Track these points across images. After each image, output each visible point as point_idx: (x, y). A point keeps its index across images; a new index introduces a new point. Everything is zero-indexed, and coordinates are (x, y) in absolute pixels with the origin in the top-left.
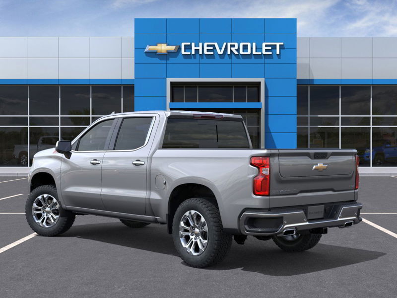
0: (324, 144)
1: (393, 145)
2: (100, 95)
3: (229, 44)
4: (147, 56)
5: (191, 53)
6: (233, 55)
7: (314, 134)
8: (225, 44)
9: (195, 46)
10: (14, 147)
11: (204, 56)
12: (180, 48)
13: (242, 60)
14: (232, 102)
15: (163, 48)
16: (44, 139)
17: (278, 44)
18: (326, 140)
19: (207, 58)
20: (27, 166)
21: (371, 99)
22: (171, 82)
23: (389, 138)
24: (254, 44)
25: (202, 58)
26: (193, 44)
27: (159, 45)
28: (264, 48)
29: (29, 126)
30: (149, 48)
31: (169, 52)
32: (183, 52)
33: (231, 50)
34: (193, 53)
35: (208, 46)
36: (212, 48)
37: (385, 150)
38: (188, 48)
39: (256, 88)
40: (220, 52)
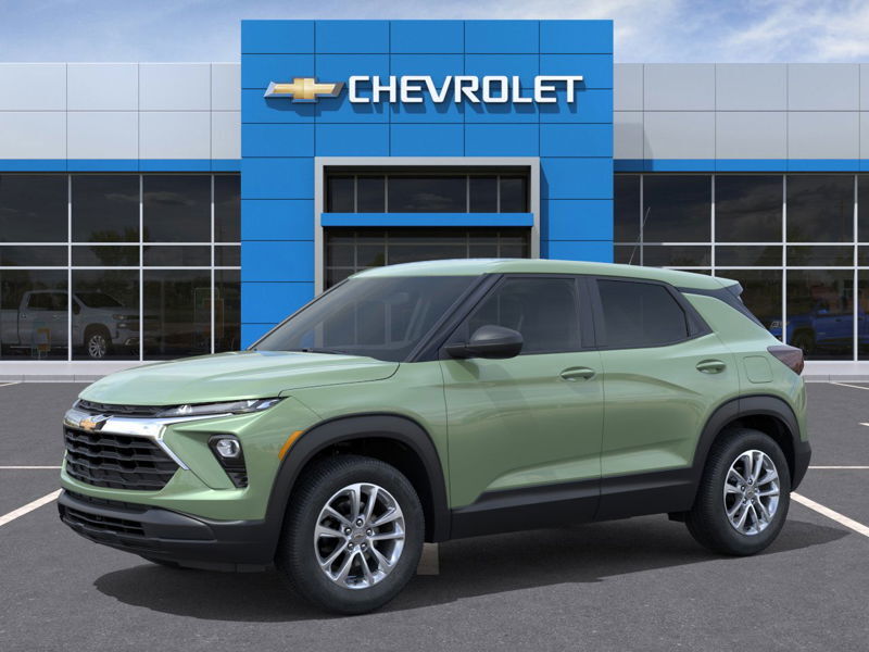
1: (834, 310)
2: (162, 196)
3: (458, 80)
4: (269, 105)
5: (371, 100)
6: (467, 105)
8: (448, 79)
9: (381, 84)
11: (402, 108)
12: (345, 89)
13: (487, 116)
14: (465, 211)
15: (306, 88)
16: (33, 297)
17: (570, 80)
19: (408, 111)
21: (785, 205)
22: (325, 167)
23: (826, 296)
24: (516, 80)
25: (397, 111)
26: (376, 80)
27: (296, 81)
28: (538, 88)
30: (275, 88)
31: (320, 99)
32: (352, 98)
33: (462, 93)
34: (376, 99)
35: (410, 83)
36: (418, 88)
37: (815, 323)
38: (365, 87)
39: (520, 181)
40: (439, 99)
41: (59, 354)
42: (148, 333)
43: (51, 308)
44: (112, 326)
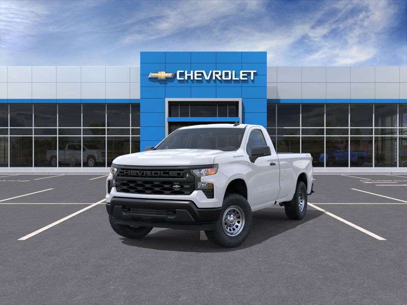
0: (288, 149)
1: (341, 151)
2: (114, 111)
3: (214, 72)
4: (150, 81)
5: (184, 78)
6: (217, 81)
7: (280, 141)
8: (211, 72)
9: (188, 73)
10: (46, 152)
11: (195, 81)
12: (176, 75)
13: (224, 84)
14: (216, 116)
15: (162, 75)
16: (69, 146)
17: (252, 72)
18: (290, 147)
19: (197, 83)
20: (56, 166)
21: (325, 115)
22: (169, 102)
23: (339, 145)
24: (234, 72)
25: (193, 83)
26: (186, 72)
27: (159, 72)
28: (241, 75)
29: (58, 136)
30: (152, 75)
31: (167, 78)
32: (178, 78)
33: (216, 77)
34: (186, 78)
35: (198, 73)
36: (201, 75)
37: (335, 154)
38: (182, 74)
39: (235, 106)
40: (207, 78)
41: (78, 165)
42: (109, 158)
43: (76, 149)
44: (96, 156)
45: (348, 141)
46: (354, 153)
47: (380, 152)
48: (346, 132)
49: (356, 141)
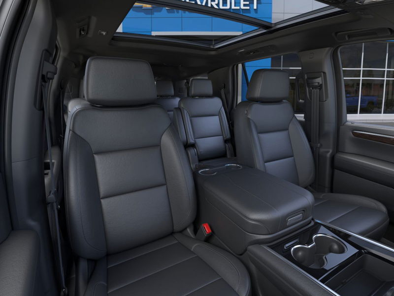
25: (185, 13)
31: (153, 7)
45: (359, 84)
46: (365, 98)
47: (390, 97)
48: (357, 74)
49: (368, 84)
